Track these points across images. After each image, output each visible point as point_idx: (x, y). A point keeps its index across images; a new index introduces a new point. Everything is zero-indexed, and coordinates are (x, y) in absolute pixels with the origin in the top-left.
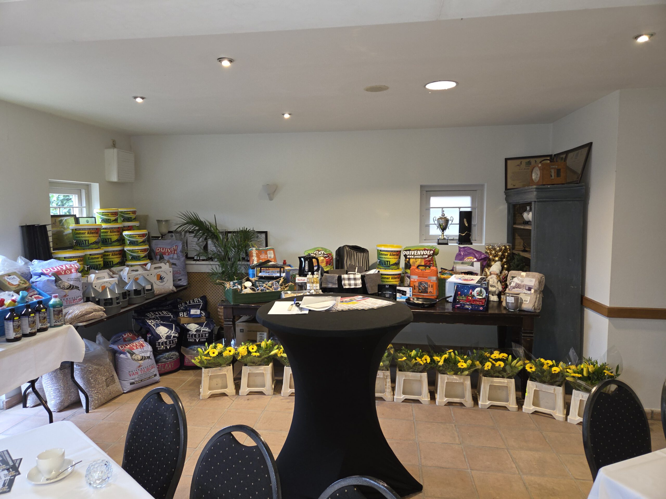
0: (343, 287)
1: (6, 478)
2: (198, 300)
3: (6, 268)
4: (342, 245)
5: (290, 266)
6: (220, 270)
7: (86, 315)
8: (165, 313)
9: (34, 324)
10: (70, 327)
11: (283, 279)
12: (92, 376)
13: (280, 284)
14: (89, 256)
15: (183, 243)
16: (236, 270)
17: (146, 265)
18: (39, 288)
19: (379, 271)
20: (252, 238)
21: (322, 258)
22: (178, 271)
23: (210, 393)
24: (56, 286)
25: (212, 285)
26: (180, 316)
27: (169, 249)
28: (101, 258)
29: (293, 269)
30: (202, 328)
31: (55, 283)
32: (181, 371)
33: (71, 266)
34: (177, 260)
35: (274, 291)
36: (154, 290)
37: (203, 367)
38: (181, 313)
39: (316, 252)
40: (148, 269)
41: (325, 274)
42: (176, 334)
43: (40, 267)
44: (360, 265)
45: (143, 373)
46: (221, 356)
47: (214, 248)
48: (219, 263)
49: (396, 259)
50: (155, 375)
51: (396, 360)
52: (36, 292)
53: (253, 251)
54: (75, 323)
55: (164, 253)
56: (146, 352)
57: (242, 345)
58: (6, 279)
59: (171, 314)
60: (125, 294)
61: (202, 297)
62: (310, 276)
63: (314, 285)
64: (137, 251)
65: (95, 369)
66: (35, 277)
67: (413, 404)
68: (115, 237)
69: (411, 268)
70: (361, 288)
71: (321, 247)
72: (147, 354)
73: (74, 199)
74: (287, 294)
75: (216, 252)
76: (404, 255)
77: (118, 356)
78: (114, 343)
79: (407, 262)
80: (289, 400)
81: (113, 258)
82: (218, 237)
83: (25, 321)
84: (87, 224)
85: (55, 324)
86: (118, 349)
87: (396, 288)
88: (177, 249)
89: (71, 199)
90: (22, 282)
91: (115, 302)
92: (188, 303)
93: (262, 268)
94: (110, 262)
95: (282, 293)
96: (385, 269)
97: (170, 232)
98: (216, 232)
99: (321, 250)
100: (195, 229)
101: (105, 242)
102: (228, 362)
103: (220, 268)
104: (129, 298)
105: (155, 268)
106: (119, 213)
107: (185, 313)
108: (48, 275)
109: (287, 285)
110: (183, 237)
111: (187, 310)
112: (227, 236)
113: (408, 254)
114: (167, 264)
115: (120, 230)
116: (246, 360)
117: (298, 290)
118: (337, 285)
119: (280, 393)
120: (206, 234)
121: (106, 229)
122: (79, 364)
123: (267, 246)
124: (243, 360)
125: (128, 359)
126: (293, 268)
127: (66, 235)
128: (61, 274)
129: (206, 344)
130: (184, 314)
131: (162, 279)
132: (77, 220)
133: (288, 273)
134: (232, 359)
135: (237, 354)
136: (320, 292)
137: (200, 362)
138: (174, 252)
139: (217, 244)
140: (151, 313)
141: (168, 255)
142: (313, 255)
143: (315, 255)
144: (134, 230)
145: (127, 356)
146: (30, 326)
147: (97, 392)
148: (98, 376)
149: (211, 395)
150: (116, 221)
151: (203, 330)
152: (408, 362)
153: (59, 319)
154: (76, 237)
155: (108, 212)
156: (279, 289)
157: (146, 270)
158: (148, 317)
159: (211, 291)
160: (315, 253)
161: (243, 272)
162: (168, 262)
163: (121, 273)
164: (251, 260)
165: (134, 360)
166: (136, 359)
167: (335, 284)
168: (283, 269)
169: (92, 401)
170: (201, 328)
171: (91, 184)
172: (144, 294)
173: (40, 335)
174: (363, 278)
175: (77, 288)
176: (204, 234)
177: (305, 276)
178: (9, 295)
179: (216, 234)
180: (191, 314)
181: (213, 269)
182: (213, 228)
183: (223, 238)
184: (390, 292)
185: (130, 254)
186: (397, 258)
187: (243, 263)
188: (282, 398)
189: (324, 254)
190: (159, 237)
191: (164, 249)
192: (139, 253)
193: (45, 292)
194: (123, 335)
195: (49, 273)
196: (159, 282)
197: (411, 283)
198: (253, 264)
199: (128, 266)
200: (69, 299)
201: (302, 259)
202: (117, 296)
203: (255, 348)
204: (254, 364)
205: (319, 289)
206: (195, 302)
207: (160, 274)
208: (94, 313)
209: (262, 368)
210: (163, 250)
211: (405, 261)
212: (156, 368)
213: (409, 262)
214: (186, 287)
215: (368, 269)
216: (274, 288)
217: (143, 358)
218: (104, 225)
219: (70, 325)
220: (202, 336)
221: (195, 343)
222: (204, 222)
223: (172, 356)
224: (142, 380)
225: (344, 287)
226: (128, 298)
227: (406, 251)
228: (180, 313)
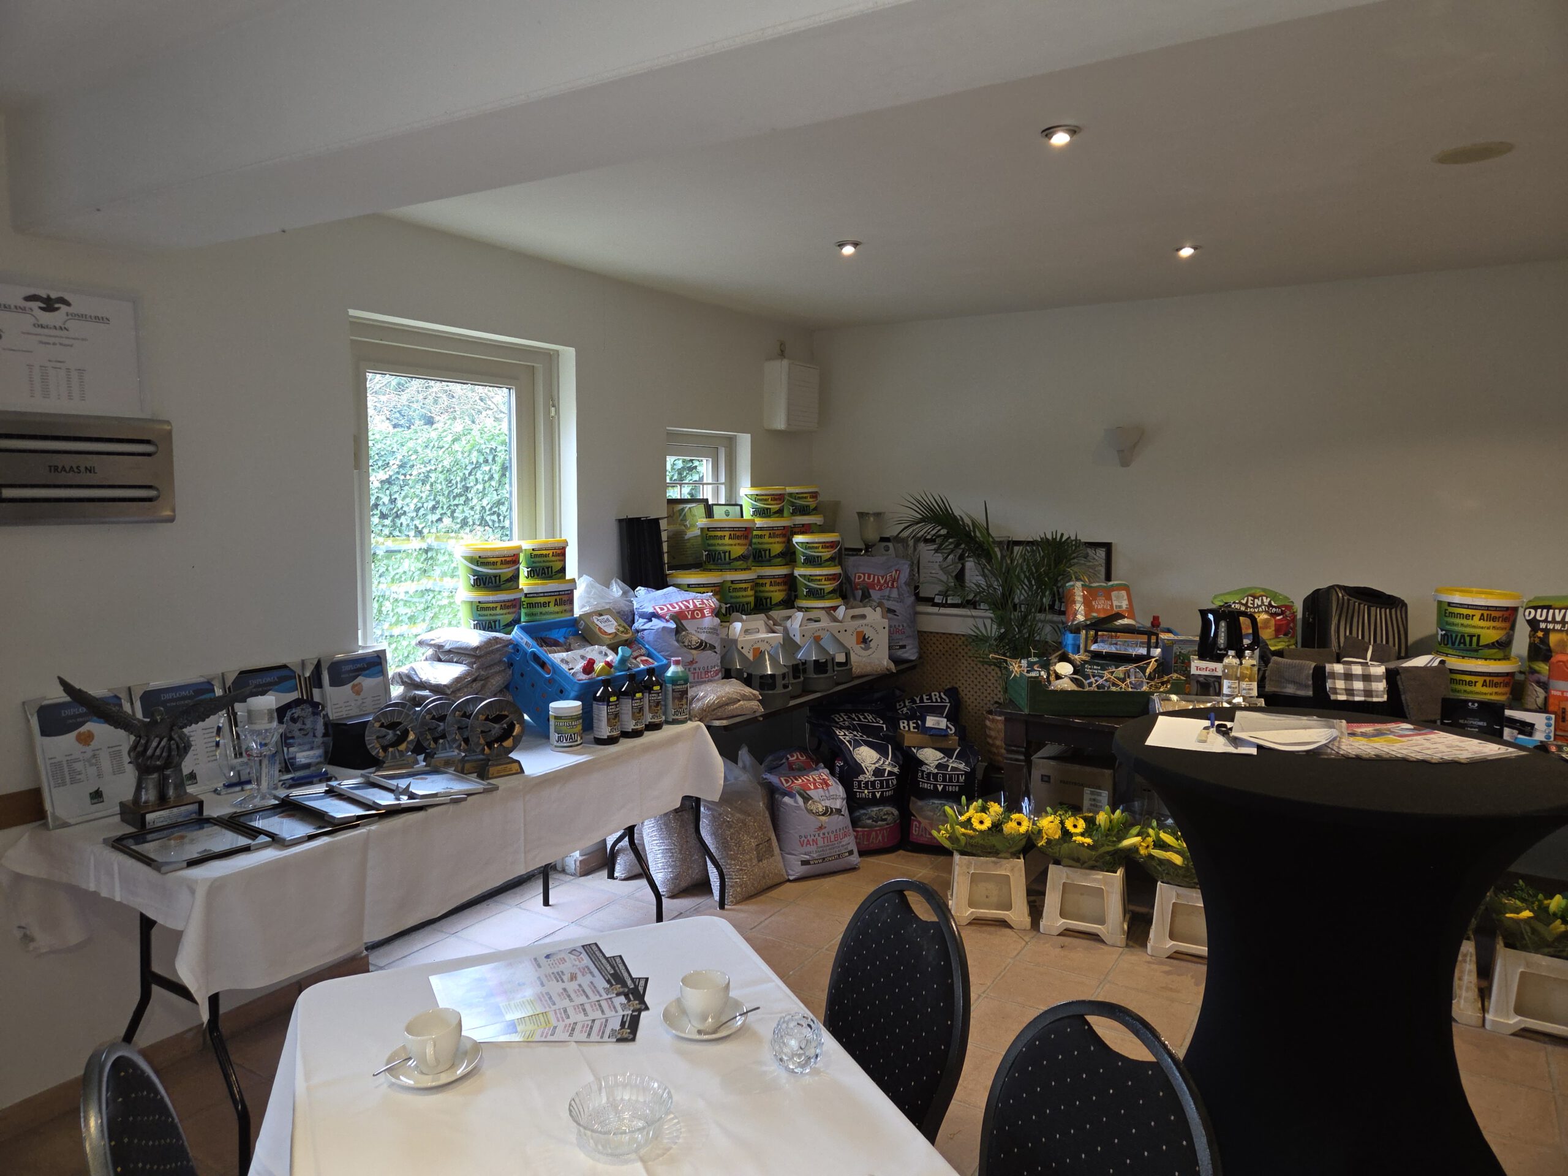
0: (1329, 697)
1: (626, 1013)
2: (940, 697)
3: (592, 600)
4: (1323, 585)
5: (1169, 631)
6: (994, 631)
7: (727, 704)
8: (870, 717)
9: (641, 714)
10: (699, 726)
11: (1156, 664)
12: (732, 834)
13: (1147, 674)
14: (729, 584)
15: (912, 565)
16: (1032, 633)
17: (835, 608)
18: (648, 643)
19: (1442, 662)
20: (1074, 558)
21: (1264, 616)
22: (899, 626)
23: (972, 913)
24: (678, 641)
25: (973, 664)
26: (902, 728)
27: (883, 577)
28: (751, 590)
29: (1182, 641)
30: (951, 761)
31: (676, 634)
32: (901, 852)
33: (703, 603)
34: (898, 602)
35: (1130, 690)
36: (851, 665)
37: (957, 850)
38: (904, 723)
39: (1246, 599)
40: (840, 617)
41: (1275, 658)
42: (896, 767)
43: (650, 601)
44: (1379, 641)
45: (826, 843)
46: (999, 831)
47: (980, 578)
48: (992, 615)
49: (1499, 632)
50: (851, 853)
51: (1494, 915)
52: (643, 651)
53: (1076, 588)
54: (708, 719)
55: (872, 586)
56: (834, 798)
57: (1047, 812)
58: (595, 621)
59: (881, 722)
60: (798, 669)
61: (949, 689)
62: (1231, 660)
63: (1244, 685)
64: (818, 578)
65: (737, 820)
66: (642, 621)
67: (1550, 1048)
68: (777, 548)
69: (1553, 660)
70: (1384, 702)
71: (1264, 587)
72: (836, 804)
73: (705, 467)
74: (1166, 702)
75: (986, 588)
76: (1529, 622)
77: (780, 799)
78: (771, 770)
79: (1537, 641)
80: (1167, 968)
81: (772, 591)
82: (991, 552)
83: (627, 705)
84: (726, 518)
85: (674, 717)
86: (781, 786)
87: (1504, 712)
88: (898, 578)
89: (696, 467)
90: (621, 629)
91: (780, 682)
92: (918, 702)
93: (1099, 633)
94: (766, 599)
95: (1155, 697)
96: (1463, 657)
97: (884, 539)
98: (988, 541)
99: (1262, 596)
100: (939, 533)
101: (758, 557)
102: (1013, 850)
103: (995, 626)
104: (805, 679)
105: (853, 617)
106: (787, 497)
107: (911, 722)
108: (665, 618)
109: (1165, 678)
110: (911, 550)
111: (918, 715)
112: (1012, 552)
113: (1543, 618)
114: (879, 609)
115: (789, 532)
116: (1060, 851)
117: (1197, 695)
118: (1311, 689)
119: (1146, 946)
120: (963, 546)
121: (760, 529)
122: (711, 805)
123: (1108, 578)
124: (1050, 849)
125: (798, 808)
126: (1180, 638)
127: (689, 539)
128: (686, 618)
129: (964, 798)
130: (908, 725)
131: (866, 643)
132: (709, 511)
133: (1167, 648)
134: (1024, 842)
135: (1036, 833)
136: (1262, 702)
137: (950, 839)
138: (893, 585)
139: (988, 569)
140: (842, 714)
141: (880, 589)
142: (1237, 606)
143: (1243, 608)
144: (812, 532)
145: (796, 802)
146: (634, 717)
147: (741, 870)
148: (743, 835)
149: (974, 919)
150: (780, 512)
151: (954, 765)
152: (1540, 927)
153: (681, 708)
154: (709, 545)
155: (766, 495)
156: (1145, 688)
157: (835, 620)
158: (837, 723)
159: (969, 678)
160: (1244, 602)
161: (1049, 639)
162: (880, 605)
163: (788, 623)
164: (1070, 612)
165: (810, 811)
166: (814, 811)
167: (1306, 686)
168: (1155, 637)
169: (731, 886)
170: (947, 761)
171: (736, 436)
172: (834, 671)
173: (650, 737)
174: (1391, 676)
175: (712, 647)
176: (957, 546)
177: (1219, 659)
178: (601, 652)
179: (986, 546)
180: (927, 725)
181: (977, 628)
182: (979, 530)
183: (1003, 557)
184: (1480, 721)
185: (806, 584)
186: (1502, 629)
187: (1050, 617)
188: (1149, 959)
189: (1270, 605)
190: (861, 550)
191: (872, 576)
192: (823, 582)
193: (659, 652)
194: (788, 756)
195: (666, 615)
196: (862, 648)
197: (1551, 701)
198: (1076, 622)
199: (800, 609)
200: (697, 670)
201: (1211, 617)
202: (785, 670)
203: (1082, 825)
204: (1078, 864)
205: (1257, 697)
206: (934, 700)
207: (863, 632)
208: (741, 702)
209: (1100, 875)
210: (869, 578)
211: (1530, 637)
212: (853, 838)
213: (1545, 640)
214: (913, 664)
215: (1403, 654)
216: (1131, 683)
217: (828, 812)
218: (759, 522)
219: (699, 723)
220: (951, 780)
221: (934, 794)
222: (959, 517)
223: (886, 817)
224: (824, 859)
225: (1333, 697)
226: (802, 679)
227: (1536, 608)
228: (901, 722)
